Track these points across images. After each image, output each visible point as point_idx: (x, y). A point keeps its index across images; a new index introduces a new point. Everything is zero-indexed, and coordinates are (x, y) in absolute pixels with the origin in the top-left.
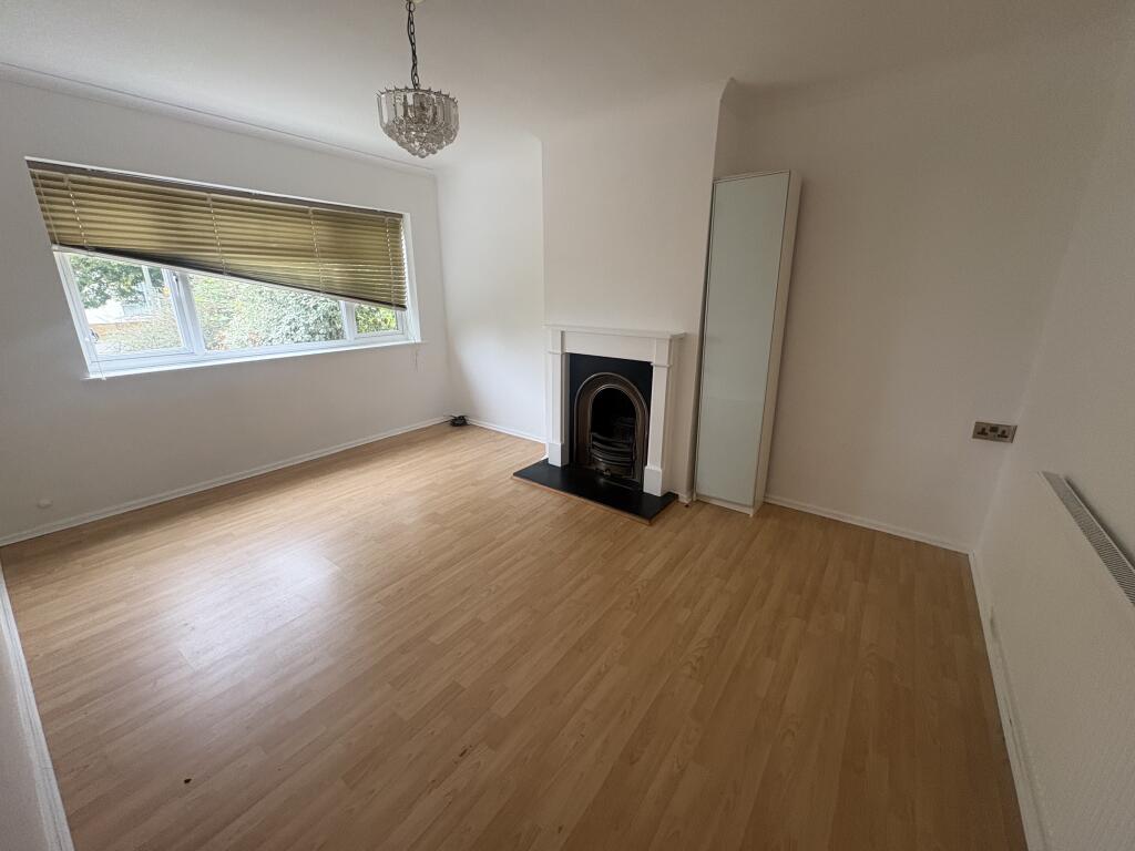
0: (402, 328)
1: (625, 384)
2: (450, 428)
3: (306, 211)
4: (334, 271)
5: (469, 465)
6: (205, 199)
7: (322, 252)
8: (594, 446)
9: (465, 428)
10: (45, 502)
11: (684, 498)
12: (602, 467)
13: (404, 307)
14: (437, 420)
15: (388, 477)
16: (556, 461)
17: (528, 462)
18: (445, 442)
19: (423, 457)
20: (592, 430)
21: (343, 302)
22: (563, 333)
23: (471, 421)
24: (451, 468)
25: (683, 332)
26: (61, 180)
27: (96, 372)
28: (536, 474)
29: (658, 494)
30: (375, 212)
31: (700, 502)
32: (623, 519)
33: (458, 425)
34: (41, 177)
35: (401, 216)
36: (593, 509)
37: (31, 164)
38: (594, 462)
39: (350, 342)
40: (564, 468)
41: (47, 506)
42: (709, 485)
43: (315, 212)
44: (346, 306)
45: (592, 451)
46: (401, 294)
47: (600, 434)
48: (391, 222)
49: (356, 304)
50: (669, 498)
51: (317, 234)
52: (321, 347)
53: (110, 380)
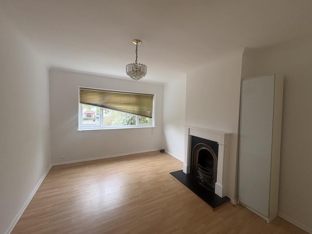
0: (151, 123)
1: (210, 149)
2: (160, 153)
3: (131, 95)
4: (135, 109)
5: (158, 167)
6: (110, 93)
7: (133, 104)
8: (198, 169)
9: (164, 153)
10: (64, 157)
11: (233, 201)
12: (201, 178)
13: (152, 117)
14: (156, 150)
15: (135, 165)
16: (185, 171)
17: (177, 169)
18: (156, 157)
19: (148, 161)
20: (198, 163)
21: (136, 116)
22: (189, 129)
23: (166, 151)
24: (153, 166)
25: (231, 132)
26: (85, 91)
27: (80, 129)
28: (177, 175)
29: (221, 196)
30: (147, 94)
31: (241, 206)
32: (202, 204)
33: (162, 152)
34: (82, 90)
35: (154, 95)
36: (192, 195)
37: (80, 88)
38: (198, 175)
39: (137, 126)
40: (187, 174)
41: (63, 158)
42: (245, 199)
43: (133, 95)
44: (137, 117)
45: (198, 170)
46: (151, 114)
47: (201, 165)
48: (151, 97)
49: (139, 116)
50: (226, 199)
51: (133, 100)
52: (130, 127)
53: (81, 131)
